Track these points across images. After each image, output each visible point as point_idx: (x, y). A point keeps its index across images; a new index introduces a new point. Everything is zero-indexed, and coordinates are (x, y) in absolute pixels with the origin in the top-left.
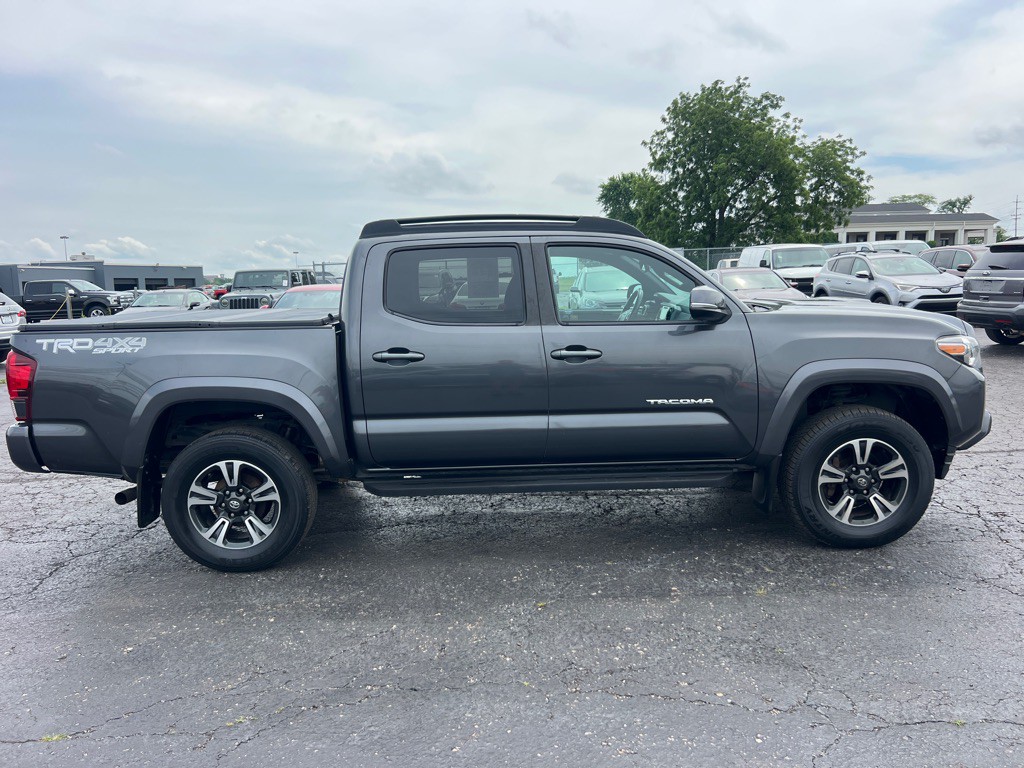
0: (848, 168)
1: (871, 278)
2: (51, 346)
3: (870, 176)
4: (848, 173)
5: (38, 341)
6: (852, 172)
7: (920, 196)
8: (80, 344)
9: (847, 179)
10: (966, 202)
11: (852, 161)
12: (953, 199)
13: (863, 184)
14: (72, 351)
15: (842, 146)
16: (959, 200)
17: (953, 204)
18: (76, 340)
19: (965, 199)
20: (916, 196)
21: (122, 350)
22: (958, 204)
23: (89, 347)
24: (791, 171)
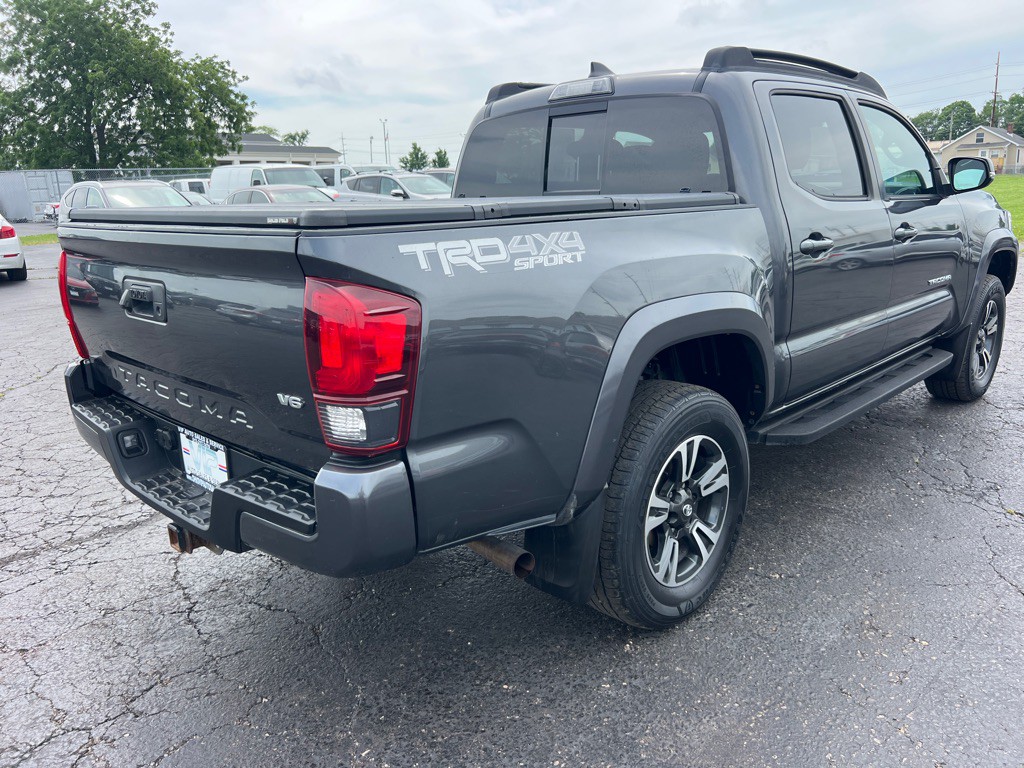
0: (232, 92)
1: (405, 196)
2: (433, 257)
3: (253, 103)
4: (233, 97)
5: (404, 249)
6: (237, 96)
7: (264, 128)
8: (486, 251)
9: (233, 102)
10: (304, 137)
11: (236, 85)
12: (293, 133)
13: (248, 109)
14: (479, 268)
15: (223, 68)
16: (297, 134)
17: (293, 138)
18: (477, 243)
19: (303, 134)
20: (260, 128)
21: (558, 260)
22: (298, 138)
23: (503, 256)
24: (179, 89)
